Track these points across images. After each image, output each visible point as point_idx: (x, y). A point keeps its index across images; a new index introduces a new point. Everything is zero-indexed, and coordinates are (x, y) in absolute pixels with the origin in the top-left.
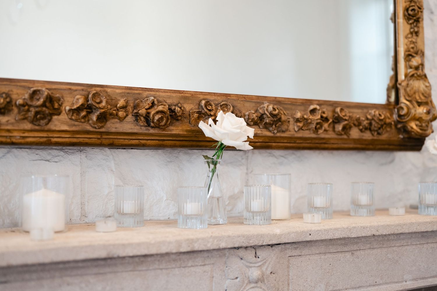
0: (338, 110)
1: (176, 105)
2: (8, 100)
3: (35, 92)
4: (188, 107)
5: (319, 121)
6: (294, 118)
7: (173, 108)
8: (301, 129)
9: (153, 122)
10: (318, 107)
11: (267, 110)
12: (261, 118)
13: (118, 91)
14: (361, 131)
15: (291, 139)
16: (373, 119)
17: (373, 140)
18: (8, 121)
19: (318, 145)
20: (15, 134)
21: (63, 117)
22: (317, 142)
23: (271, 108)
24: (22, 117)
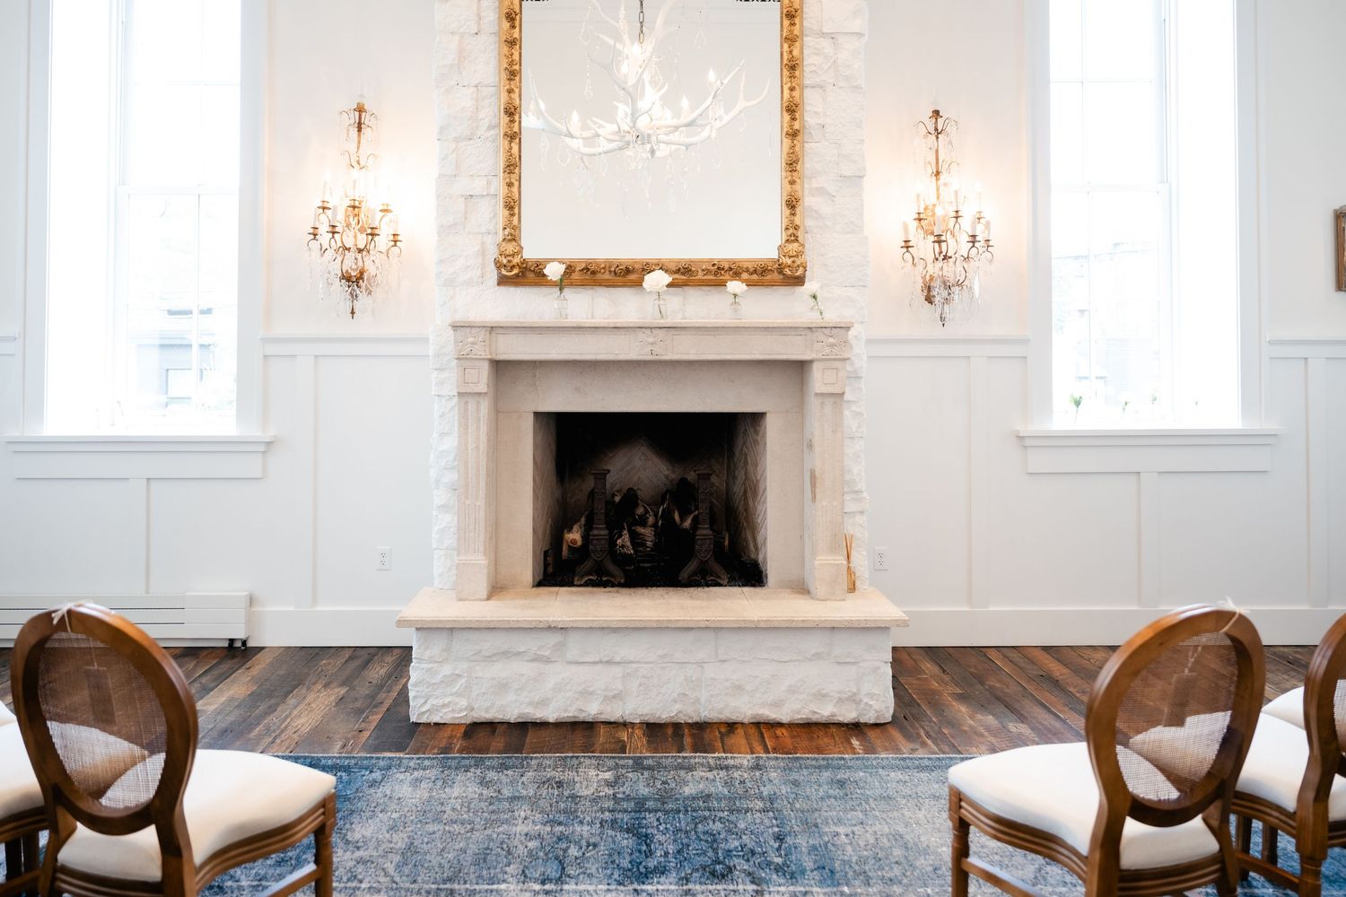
0: (730, 264)
1: (630, 266)
4: (637, 266)
5: (716, 270)
6: (700, 269)
7: (628, 267)
8: (705, 274)
9: (618, 274)
10: (718, 263)
11: (682, 266)
12: (679, 270)
14: (749, 274)
15: (700, 280)
16: (756, 268)
17: (760, 280)
19: (721, 283)
21: (576, 273)
22: (718, 281)
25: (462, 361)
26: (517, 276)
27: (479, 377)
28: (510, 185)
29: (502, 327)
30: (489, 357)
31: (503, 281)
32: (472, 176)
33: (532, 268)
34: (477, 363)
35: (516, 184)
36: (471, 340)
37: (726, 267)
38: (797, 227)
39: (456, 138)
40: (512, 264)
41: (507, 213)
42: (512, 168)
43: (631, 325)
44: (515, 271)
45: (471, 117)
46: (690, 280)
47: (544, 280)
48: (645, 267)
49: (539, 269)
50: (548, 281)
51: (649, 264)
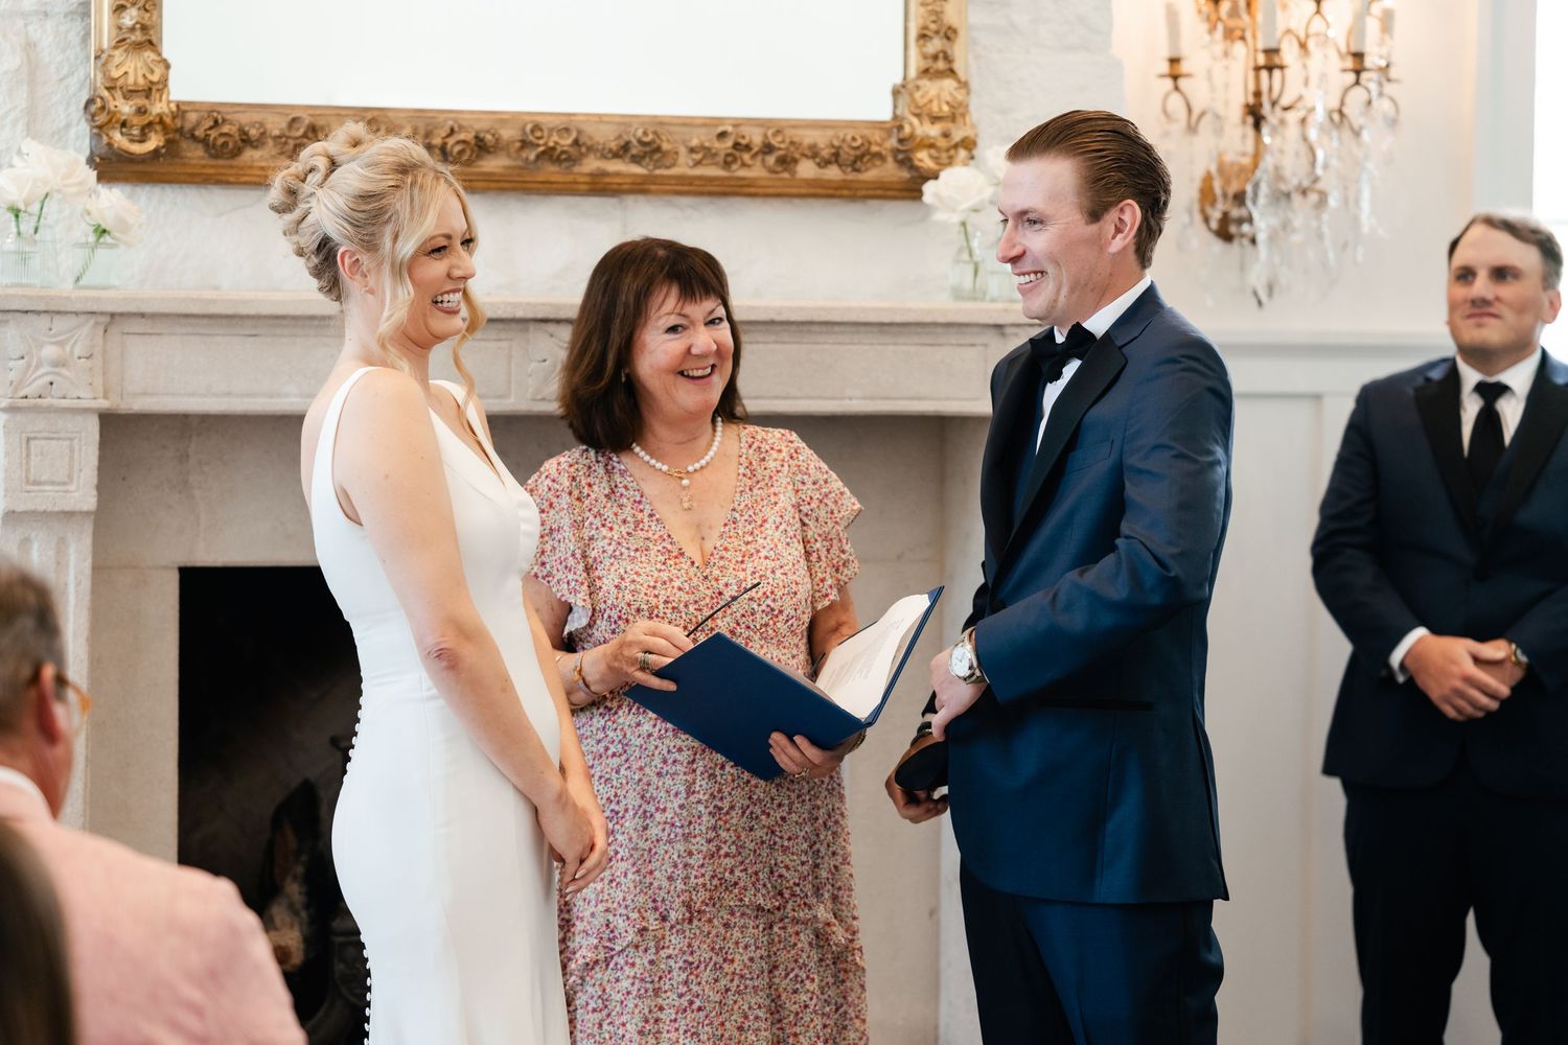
0: (770, 133)
1: (488, 131)
2: (262, 130)
3: (294, 120)
4: (507, 134)
5: (729, 151)
6: (687, 147)
7: (482, 135)
8: (698, 163)
9: (451, 155)
10: (730, 129)
11: (634, 136)
12: (626, 147)
13: (402, 115)
14: (819, 165)
15: (683, 180)
16: (840, 147)
17: (844, 181)
18: (261, 156)
19: (738, 190)
22: (732, 183)
23: (640, 133)
24: (279, 151)
25: (19, 417)
26: (156, 153)
27: (71, 466)
29: (143, 315)
30: (103, 404)
31: (111, 166)
33: (199, 133)
34: (67, 424)
36: (50, 351)
37: (757, 140)
38: (950, 34)
43: (520, 314)
44: (154, 142)
46: (656, 177)
47: (231, 167)
48: (531, 138)
49: (222, 135)
50: (242, 172)
51: (541, 130)
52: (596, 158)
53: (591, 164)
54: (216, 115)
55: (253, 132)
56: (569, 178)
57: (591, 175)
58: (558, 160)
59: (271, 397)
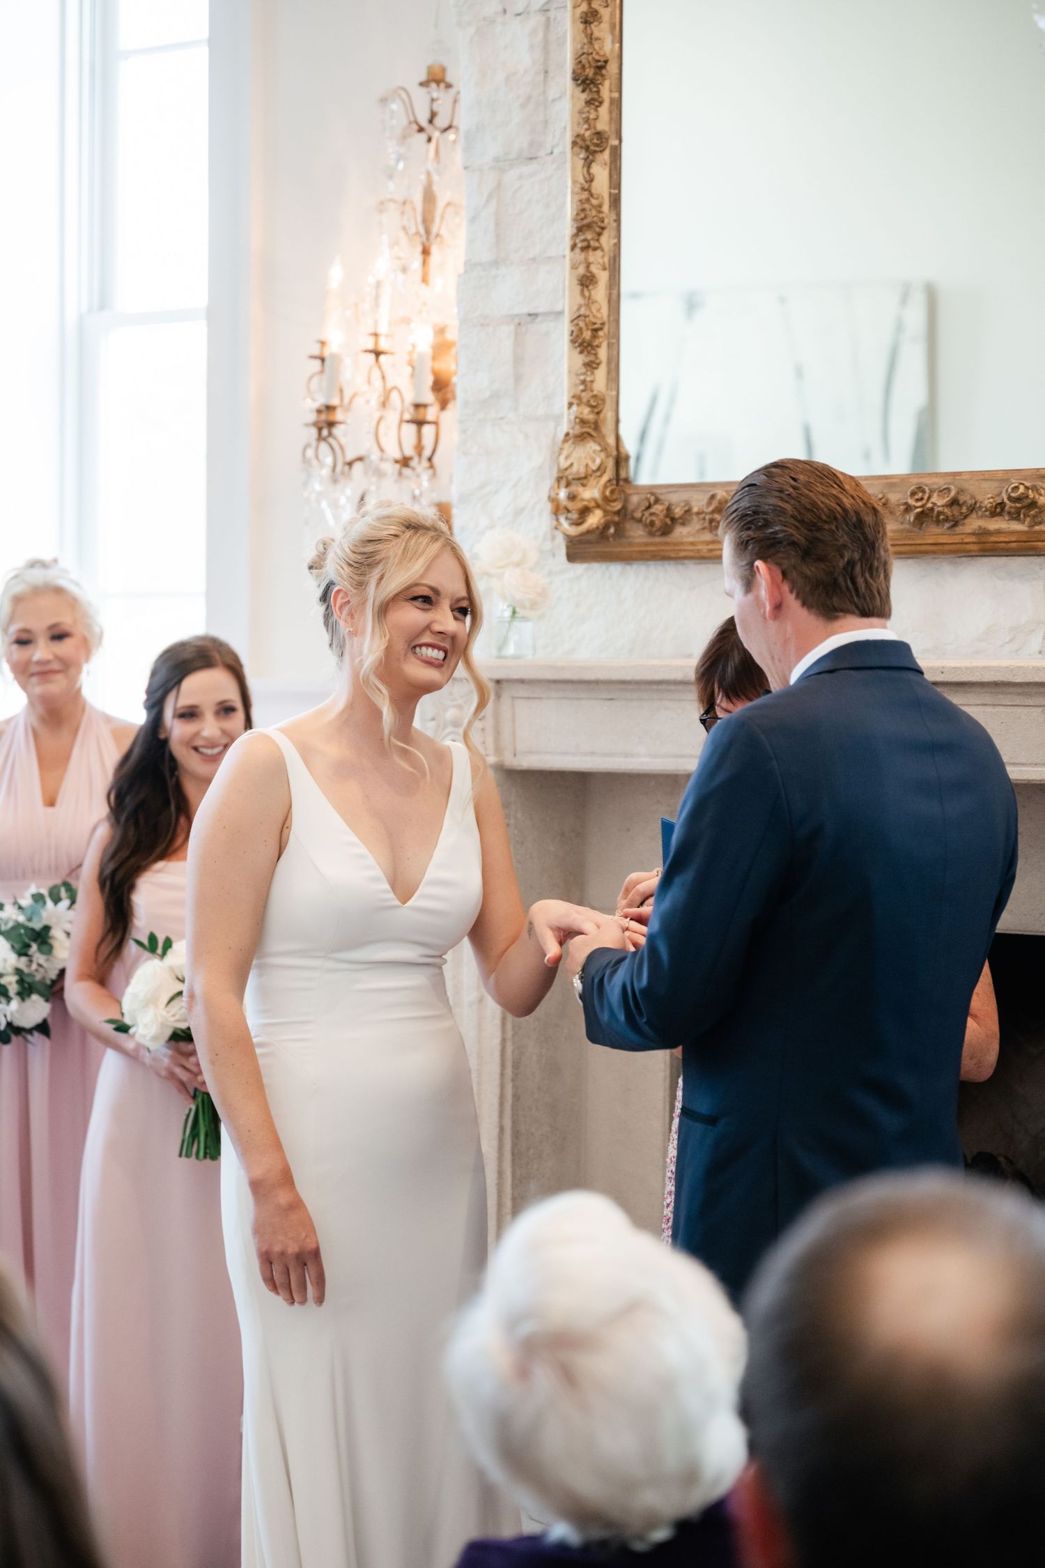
2: (686, 508)
3: (712, 496)
4: (894, 498)
18: (688, 533)
20: (699, 547)
23: (1012, 488)
24: (701, 527)
26: (601, 533)
28: (587, 281)
30: (494, 760)
31: (578, 550)
32: (534, 260)
33: (638, 515)
35: (603, 277)
36: (451, 714)
39: (496, 160)
40: (579, 505)
41: (580, 359)
42: (589, 235)
44: (595, 519)
45: (529, 98)
46: (1036, 532)
47: (667, 544)
48: (911, 502)
49: (652, 514)
50: (677, 548)
51: (924, 492)
52: (978, 518)
53: (974, 523)
54: (654, 496)
55: (678, 512)
56: (957, 539)
57: (973, 534)
58: (938, 522)
59: (627, 757)
